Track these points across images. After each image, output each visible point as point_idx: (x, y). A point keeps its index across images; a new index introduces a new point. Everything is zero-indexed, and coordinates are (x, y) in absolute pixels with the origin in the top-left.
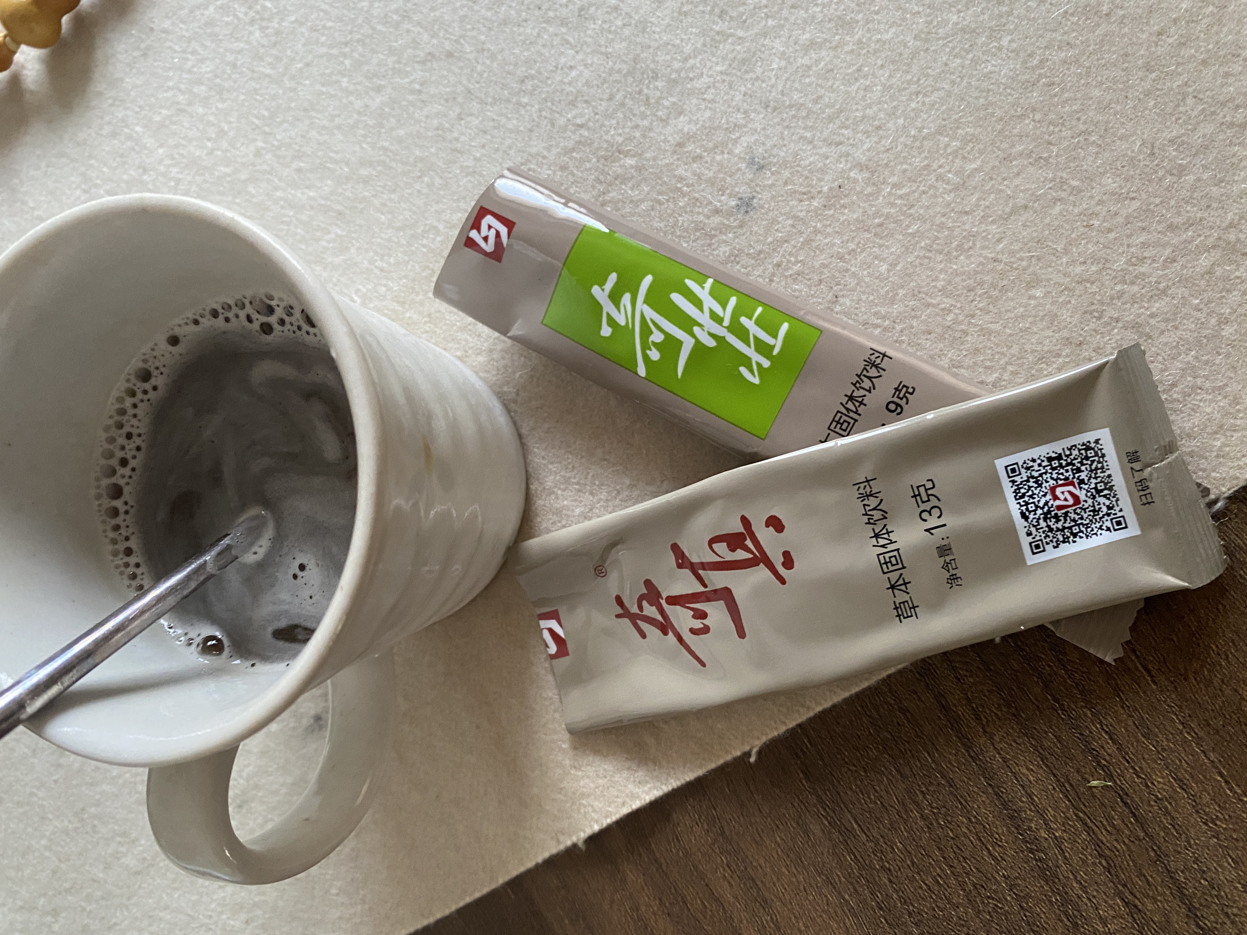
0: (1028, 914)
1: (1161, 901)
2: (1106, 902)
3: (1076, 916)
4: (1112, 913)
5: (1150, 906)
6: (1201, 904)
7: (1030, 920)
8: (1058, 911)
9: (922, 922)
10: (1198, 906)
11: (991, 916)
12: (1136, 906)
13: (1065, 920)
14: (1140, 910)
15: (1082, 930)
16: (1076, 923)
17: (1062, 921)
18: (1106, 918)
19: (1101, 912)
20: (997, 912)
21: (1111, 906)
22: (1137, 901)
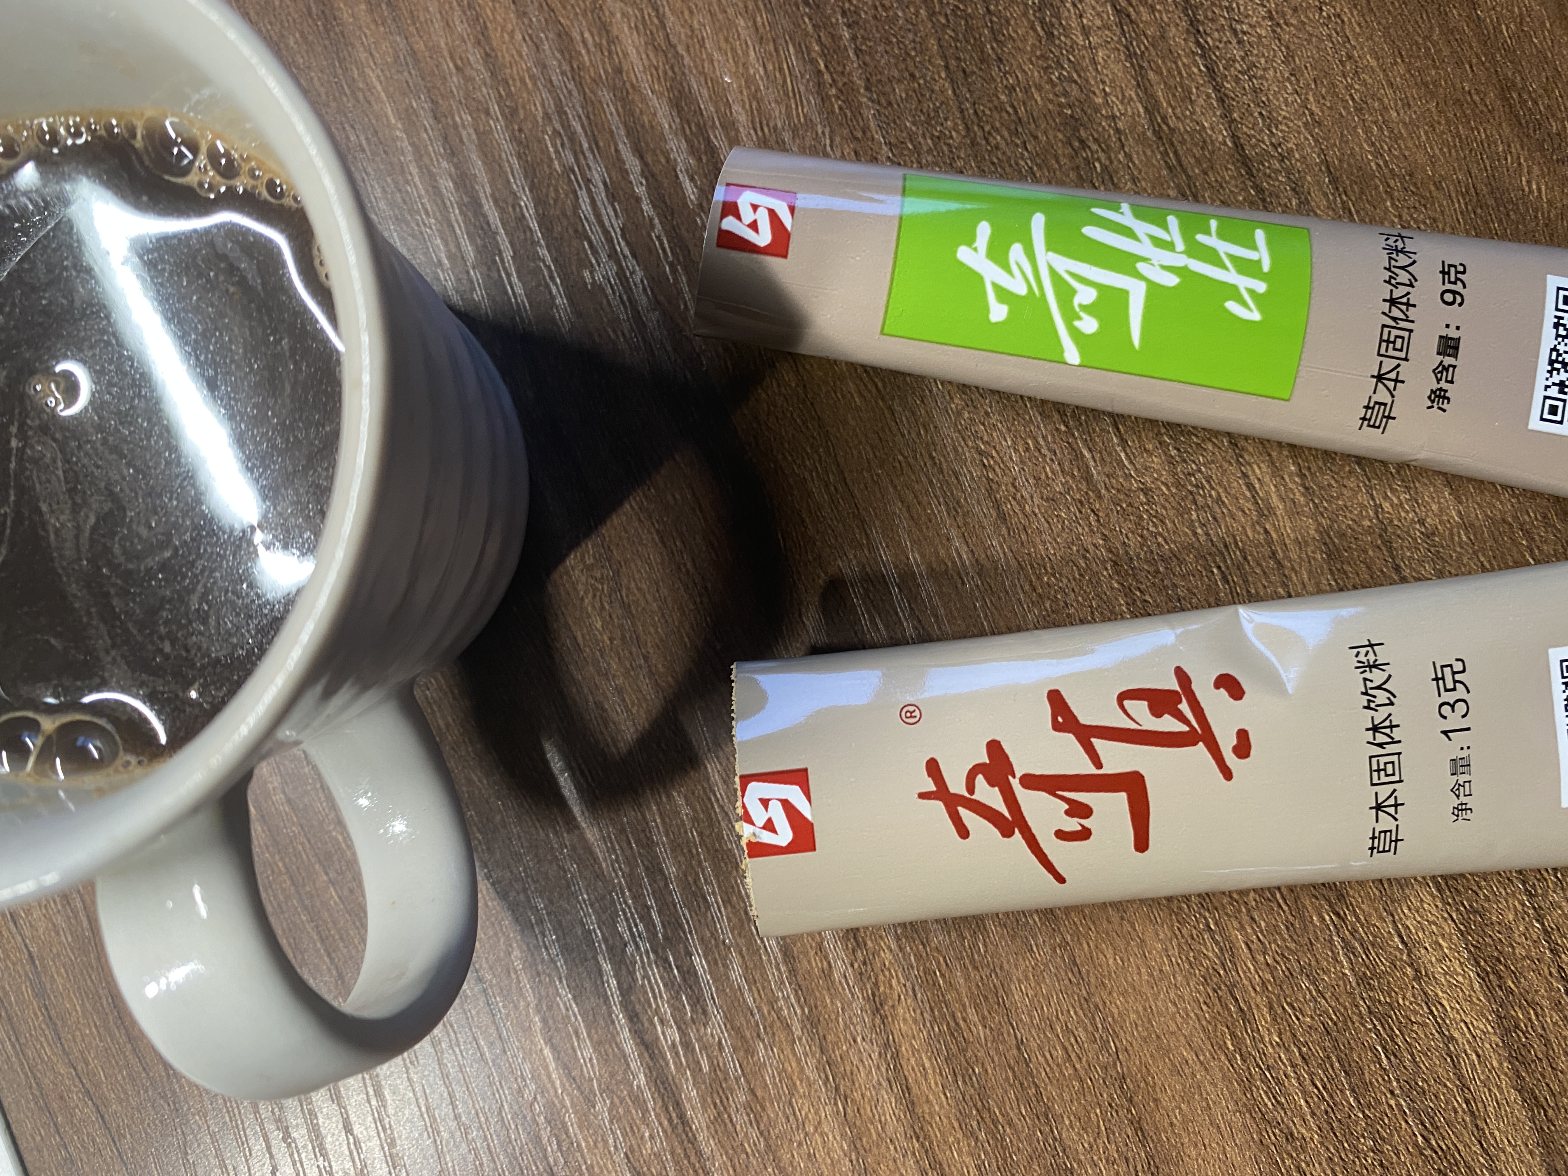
0: (995, 19)
1: (1160, 11)
2: (1094, 8)
3: (1053, 25)
4: (1098, 23)
5: (1145, 16)
6: (1206, 17)
7: (996, 27)
8: (1032, 18)
9: (857, 23)
10: (1201, 18)
11: (948, 21)
12: (1128, 16)
13: (1039, 29)
14: (1132, 21)
15: (1057, 42)
16: (1052, 33)
17: (1035, 31)
18: (1090, 28)
19: (1085, 21)
20: (956, 15)
21: (1098, 14)
22: (1131, 9)
